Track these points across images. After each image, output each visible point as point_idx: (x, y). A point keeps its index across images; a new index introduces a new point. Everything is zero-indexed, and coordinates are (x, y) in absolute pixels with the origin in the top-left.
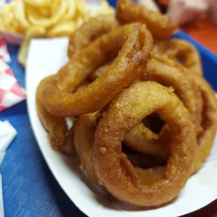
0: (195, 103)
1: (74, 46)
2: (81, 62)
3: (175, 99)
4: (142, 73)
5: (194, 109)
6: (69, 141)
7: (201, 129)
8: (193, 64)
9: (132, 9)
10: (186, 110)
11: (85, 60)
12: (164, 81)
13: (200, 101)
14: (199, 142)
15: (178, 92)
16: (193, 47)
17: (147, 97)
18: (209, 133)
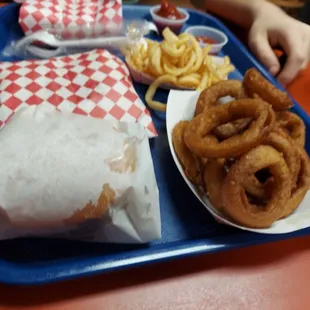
0: (295, 167)
1: (204, 102)
2: (210, 117)
3: (283, 161)
4: (266, 141)
5: (293, 170)
6: (200, 175)
7: (295, 186)
8: (299, 136)
9: (260, 83)
10: (287, 170)
11: (214, 116)
12: (278, 147)
13: (299, 166)
14: (291, 196)
15: (285, 157)
16: (301, 121)
17: (265, 156)
18: (300, 191)
